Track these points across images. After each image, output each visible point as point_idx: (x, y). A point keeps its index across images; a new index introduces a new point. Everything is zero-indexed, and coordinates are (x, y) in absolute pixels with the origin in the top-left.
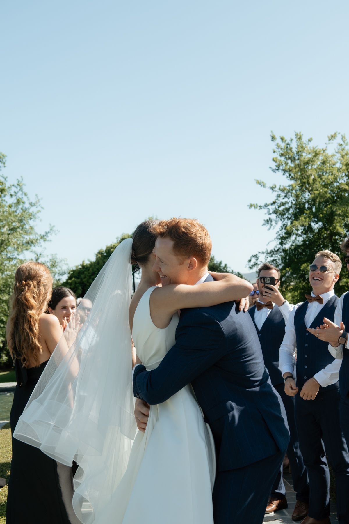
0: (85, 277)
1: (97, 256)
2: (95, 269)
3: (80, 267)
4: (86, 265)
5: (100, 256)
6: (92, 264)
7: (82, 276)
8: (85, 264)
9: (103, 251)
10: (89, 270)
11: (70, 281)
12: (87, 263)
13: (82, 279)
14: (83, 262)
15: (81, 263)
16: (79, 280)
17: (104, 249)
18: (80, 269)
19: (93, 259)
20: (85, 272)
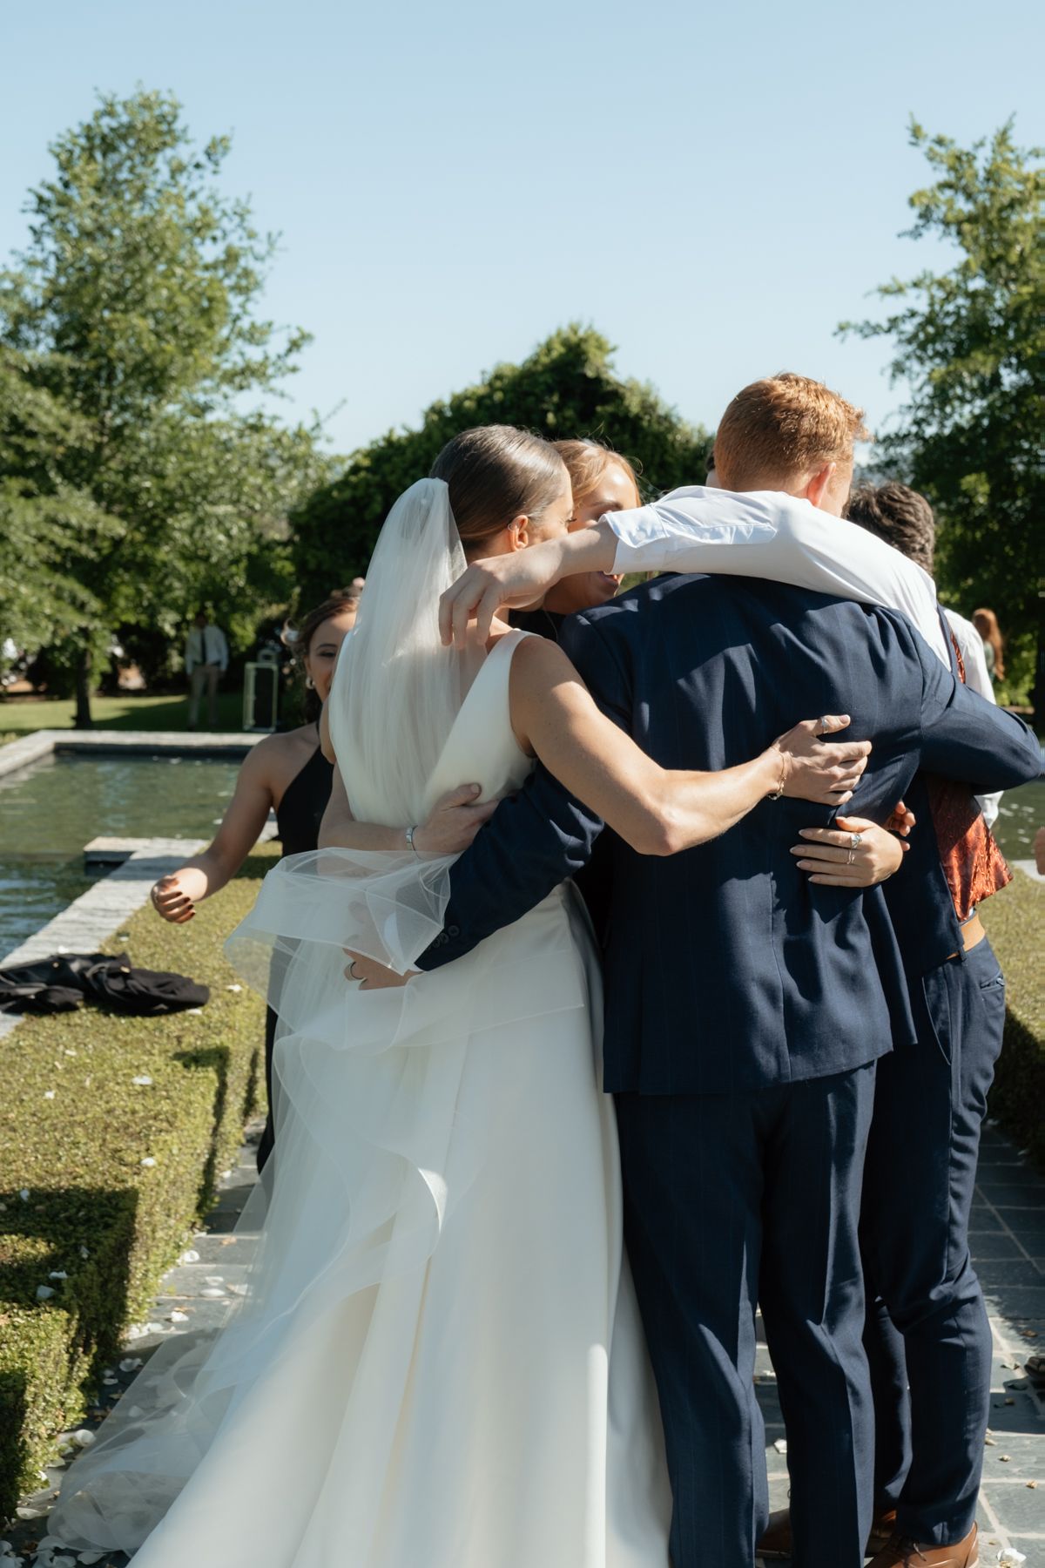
0: (393, 472)
1: (427, 416)
2: (420, 452)
3: (382, 443)
4: (399, 439)
5: (435, 417)
6: (413, 439)
7: (387, 468)
8: (395, 437)
9: (444, 406)
10: (403, 453)
11: (353, 479)
12: (400, 433)
13: (384, 477)
14: (391, 431)
15: (386, 433)
16: (377, 478)
17: (447, 400)
18: (383, 448)
19: (418, 425)
20: (396, 459)
